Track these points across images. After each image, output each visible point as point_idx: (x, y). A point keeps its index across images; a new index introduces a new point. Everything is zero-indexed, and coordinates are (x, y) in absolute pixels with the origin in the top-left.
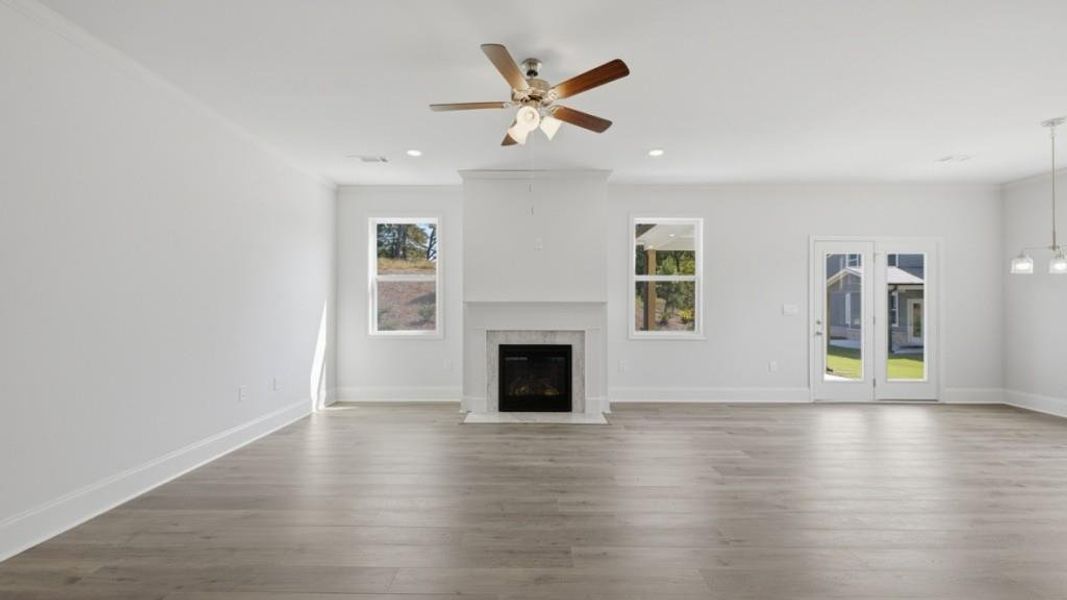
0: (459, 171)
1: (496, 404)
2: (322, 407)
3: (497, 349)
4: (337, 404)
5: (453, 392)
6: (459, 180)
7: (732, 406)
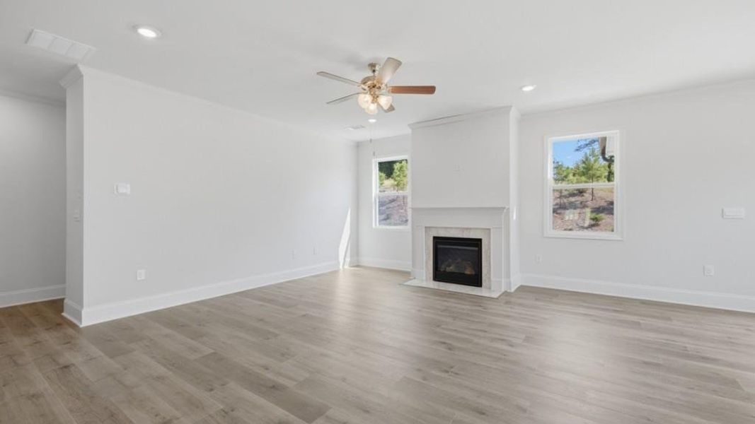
0: (409, 125)
1: (431, 275)
2: (346, 267)
3: (432, 239)
4: (358, 266)
5: (406, 266)
6: (409, 131)
7: (644, 302)
